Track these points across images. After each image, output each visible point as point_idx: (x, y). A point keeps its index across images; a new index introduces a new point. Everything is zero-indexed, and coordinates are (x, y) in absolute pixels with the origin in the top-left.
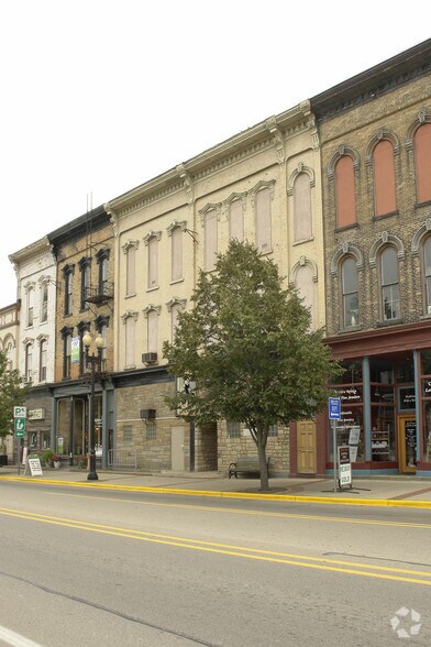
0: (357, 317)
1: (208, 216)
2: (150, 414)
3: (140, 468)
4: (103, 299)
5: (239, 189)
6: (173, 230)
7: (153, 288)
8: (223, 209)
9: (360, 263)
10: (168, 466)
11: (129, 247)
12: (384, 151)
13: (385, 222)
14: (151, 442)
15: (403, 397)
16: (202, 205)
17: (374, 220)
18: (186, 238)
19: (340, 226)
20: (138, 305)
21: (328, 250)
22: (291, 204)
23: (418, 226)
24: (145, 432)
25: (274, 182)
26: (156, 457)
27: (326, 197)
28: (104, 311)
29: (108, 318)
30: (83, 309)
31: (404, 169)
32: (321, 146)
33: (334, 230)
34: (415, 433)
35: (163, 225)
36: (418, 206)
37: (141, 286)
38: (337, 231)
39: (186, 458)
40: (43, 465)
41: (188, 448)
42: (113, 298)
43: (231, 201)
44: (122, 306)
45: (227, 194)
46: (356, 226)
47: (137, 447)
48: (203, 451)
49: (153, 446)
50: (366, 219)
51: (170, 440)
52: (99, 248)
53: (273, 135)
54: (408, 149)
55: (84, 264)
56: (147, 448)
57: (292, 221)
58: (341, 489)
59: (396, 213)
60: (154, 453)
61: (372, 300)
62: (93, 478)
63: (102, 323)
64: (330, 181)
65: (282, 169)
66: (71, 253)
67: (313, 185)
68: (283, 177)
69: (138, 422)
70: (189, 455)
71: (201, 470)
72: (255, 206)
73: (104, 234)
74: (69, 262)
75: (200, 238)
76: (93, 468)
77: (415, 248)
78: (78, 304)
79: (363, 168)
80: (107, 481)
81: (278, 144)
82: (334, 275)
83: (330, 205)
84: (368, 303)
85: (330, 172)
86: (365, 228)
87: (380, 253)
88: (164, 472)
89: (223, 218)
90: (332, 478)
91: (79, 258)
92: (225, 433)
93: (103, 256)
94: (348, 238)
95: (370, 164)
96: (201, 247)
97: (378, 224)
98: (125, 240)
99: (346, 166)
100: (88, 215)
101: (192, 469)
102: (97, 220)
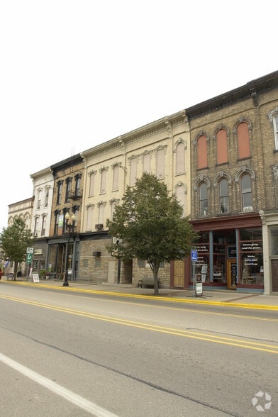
0: (207, 211)
1: (133, 160)
2: (98, 254)
3: (91, 281)
4: (77, 197)
5: (149, 149)
6: (114, 167)
7: (102, 193)
8: (140, 158)
9: (209, 185)
10: (106, 280)
11: (92, 173)
12: (222, 135)
13: (222, 167)
14: (97, 268)
15: (230, 251)
16: (129, 155)
17: (217, 166)
18: (121, 171)
19: (199, 168)
20: (95, 201)
21: (193, 179)
22: (175, 157)
23: (239, 169)
24: (94, 263)
25: (166, 146)
26: (100, 275)
27: (192, 154)
28: (77, 203)
29: (79, 206)
30: (66, 201)
31: (232, 143)
32: (191, 131)
33: (196, 169)
34: (236, 269)
35: (110, 164)
36: (239, 160)
37: (97, 192)
38: (198, 170)
39: (115, 276)
40: (40, 277)
41: (117, 272)
42: (81, 197)
43: (145, 154)
44: (86, 201)
45: (142, 151)
46: (207, 168)
47: (90, 270)
48: (125, 274)
49: (99, 270)
50: (212, 165)
51: (108, 267)
52: (76, 173)
53: (167, 125)
54: (234, 134)
55: (68, 181)
56: (95, 271)
57: (175, 165)
58: (197, 296)
59: (228, 163)
60: (99, 273)
61: (215, 203)
62: (66, 284)
63: (75, 209)
64: (195, 147)
65: (171, 140)
66: (62, 175)
67: (186, 148)
68: (171, 144)
69: (91, 258)
70: (117, 275)
71: (123, 283)
72: (156, 157)
73: (79, 167)
74: (61, 179)
75: (128, 171)
76: (66, 280)
77: (237, 180)
78: (64, 199)
79: (211, 141)
80: (73, 287)
81: (169, 129)
82: (195, 191)
83: (195, 158)
84: (213, 205)
85: (195, 143)
86: (212, 170)
87: (219, 181)
88: (103, 283)
89: (140, 162)
90: (192, 290)
91: (66, 177)
92: (137, 265)
93: (78, 177)
94: (203, 174)
95: (215, 140)
96: (128, 175)
97: (219, 168)
98: (90, 170)
99: (203, 141)
100: (72, 157)
101: (118, 282)
102: (77, 160)
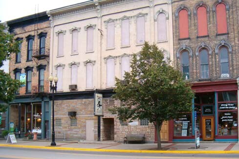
0: (188, 76)
1: (109, 24)
2: (73, 114)
3: (68, 139)
4: (42, 56)
5: (128, 14)
6: (88, 28)
7: (74, 53)
8: (118, 22)
9: (191, 54)
10: (84, 138)
11: (60, 33)
12: (202, 11)
13: (203, 39)
14: (73, 127)
16: (106, 18)
17: (198, 37)
18: (96, 32)
19: (181, 38)
20: (67, 60)
21: (175, 47)
22: (156, 26)
23: (218, 42)
24: (69, 122)
25: (147, 14)
26: (76, 134)
27: (174, 25)
28: (43, 62)
29: (45, 66)
30: (28, 60)
31: (211, 19)
32: (172, 3)
34: (210, 124)
35: (83, 25)
36: (218, 35)
37: (67, 50)
38: (180, 40)
39: (95, 134)
41: (97, 130)
42: (48, 56)
43: (123, 19)
44: (54, 61)
45: (121, 15)
46: (189, 39)
47: (64, 129)
48: (104, 131)
49: (75, 128)
50: (193, 36)
51: (85, 126)
52: (40, 32)
54: (213, 12)
55: (30, 38)
56: (71, 130)
57: (156, 32)
59: (208, 36)
60: (75, 132)
61: (196, 70)
63: (41, 68)
64: (176, 18)
65: (152, 9)
66: (20, 32)
67: (168, 18)
68: (152, 13)
69: (66, 117)
70: (97, 133)
71: (104, 140)
73: (44, 25)
74: (20, 36)
75: (104, 33)
77: (216, 51)
78: (25, 57)
79: (192, 15)
80: (61, 146)
82: (178, 58)
83: (176, 28)
84: (195, 71)
85: (177, 15)
86: (193, 40)
87: (200, 51)
88: (81, 141)
89: (118, 26)
91: (27, 35)
92: (119, 124)
93: (42, 35)
94: (185, 44)
95: (195, 15)
96: (105, 37)
97: (200, 39)
98: (57, 29)
99: (184, 14)
100: (35, 15)
101: (99, 140)
102: (42, 17)
